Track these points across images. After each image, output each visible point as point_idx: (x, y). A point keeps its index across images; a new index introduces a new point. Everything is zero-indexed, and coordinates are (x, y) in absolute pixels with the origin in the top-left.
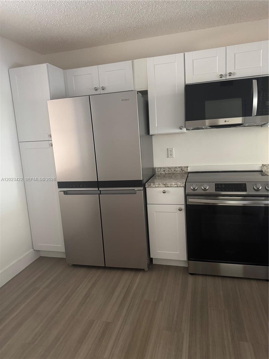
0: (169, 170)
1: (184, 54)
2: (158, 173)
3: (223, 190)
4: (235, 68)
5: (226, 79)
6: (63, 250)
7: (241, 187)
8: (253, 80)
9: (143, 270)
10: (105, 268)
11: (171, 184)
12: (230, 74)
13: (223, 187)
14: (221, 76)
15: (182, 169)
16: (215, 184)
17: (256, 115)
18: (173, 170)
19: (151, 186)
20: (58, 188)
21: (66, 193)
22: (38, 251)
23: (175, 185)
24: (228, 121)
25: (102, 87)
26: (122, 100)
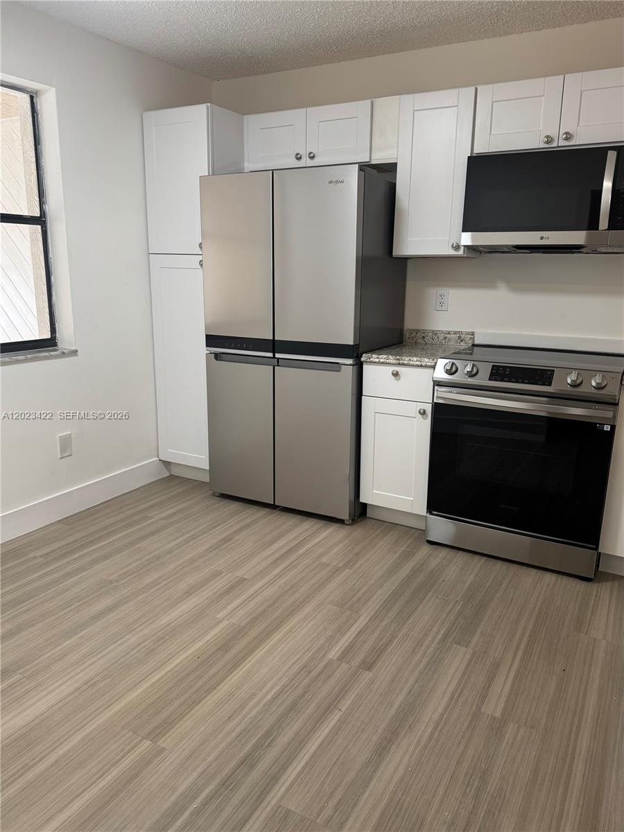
0: (434, 336)
1: (476, 90)
2: (409, 341)
3: (506, 379)
4: (578, 125)
5: (558, 147)
6: (205, 465)
7: (542, 376)
8: (610, 152)
9: (341, 521)
10: (273, 507)
11: (410, 360)
12: (568, 136)
13: (507, 373)
14: (549, 139)
15: (459, 337)
16: (493, 366)
17: (609, 229)
18: (442, 338)
19: (371, 359)
20: (207, 346)
21: (217, 357)
22: (167, 464)
23: (417, 361)
24: (548, 238)
25: (310, 153)
26: (330, 182)
